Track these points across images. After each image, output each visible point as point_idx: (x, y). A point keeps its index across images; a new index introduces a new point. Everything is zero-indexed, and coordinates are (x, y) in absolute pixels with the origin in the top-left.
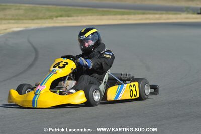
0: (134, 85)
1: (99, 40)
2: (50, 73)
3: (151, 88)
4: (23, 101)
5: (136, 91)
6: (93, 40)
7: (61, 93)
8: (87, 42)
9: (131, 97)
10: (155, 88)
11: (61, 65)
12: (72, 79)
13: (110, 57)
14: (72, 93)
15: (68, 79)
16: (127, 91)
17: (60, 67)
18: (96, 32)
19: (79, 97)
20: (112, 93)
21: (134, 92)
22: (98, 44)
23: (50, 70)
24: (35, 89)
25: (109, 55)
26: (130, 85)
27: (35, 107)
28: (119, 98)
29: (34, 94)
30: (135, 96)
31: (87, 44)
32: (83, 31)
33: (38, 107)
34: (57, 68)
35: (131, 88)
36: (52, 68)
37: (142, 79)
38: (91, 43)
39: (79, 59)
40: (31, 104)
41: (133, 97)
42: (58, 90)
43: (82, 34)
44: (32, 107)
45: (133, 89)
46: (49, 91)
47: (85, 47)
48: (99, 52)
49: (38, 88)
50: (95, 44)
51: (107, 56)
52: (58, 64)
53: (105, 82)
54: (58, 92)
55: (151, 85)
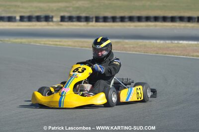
0: (140, 88)
2: (72, 78)
3: (151, 92)
4: (50, 102)
5: (141, 93)
7: (83, 95)
9: (138, 99)
10: (154, 91)
11: (80, 70)
15: (84, 83)
16: (135, 93)
17: (79, 72)
20: (124, 95)
21: (140, 95)
23: (70, 75)
24: (61, 92)
27: (62, 107)
28: (129, 100)
29: (60, 95)
30: (141, 98)
34: (77, 73)
36: (72, 73)
39: (94, 65)
40: (58, 105)
41: (139, 99)
42: (82, 93)
44: (58, 107)
45: (139, 91)
46: (73, 93)
49: (63, 90)
52: (77, 69)
55: (151, 89)
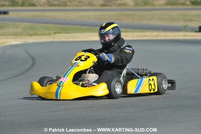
0: (153, 79)
1: (119, 35)
2: (73, 66)
3: (168, 83)
4: (46, 93)
5: (154, 85)
6: (113, 34)
7: (83, 86)
8: (108, 37)
9: (150, 91)
10: (172, 82)
11: (83, 58)
12: (92, 73)
13: (131, 52)
14: (94, 85)
15: (89, 73)
16: (146, 84)
17: (81, 60)
18: (117, 27)
19: (102, 90)
20: (132, 87)
21: (153, 87)
22: (118, 38)
23: (72, 63)
24: (59, 82)
25: (130, 50)
26: (150, 80)
27: (59, 98)
28: (139, 92)
29: (57, 85)
30: (154, 90)
31: (107, 38)
32: (104, 25)
33: (61, 99)
34: (79, 61)
35: (150, 82)
36: (74, 61)
37: (160, 74)
38: (112, 37)
41: (152, 91)
42: (81, 83)
43: (102, 28)
44: (55, 98)
45: (152, 83)
46: (72, 83)
47: (105, 41)
48: (120, 47)
49: (61, 80)
50: (115, 38)
51: (128, 51)
52: (80, 57)
53: (124, 76)
54: (80, 84)
55: (168, 80)
